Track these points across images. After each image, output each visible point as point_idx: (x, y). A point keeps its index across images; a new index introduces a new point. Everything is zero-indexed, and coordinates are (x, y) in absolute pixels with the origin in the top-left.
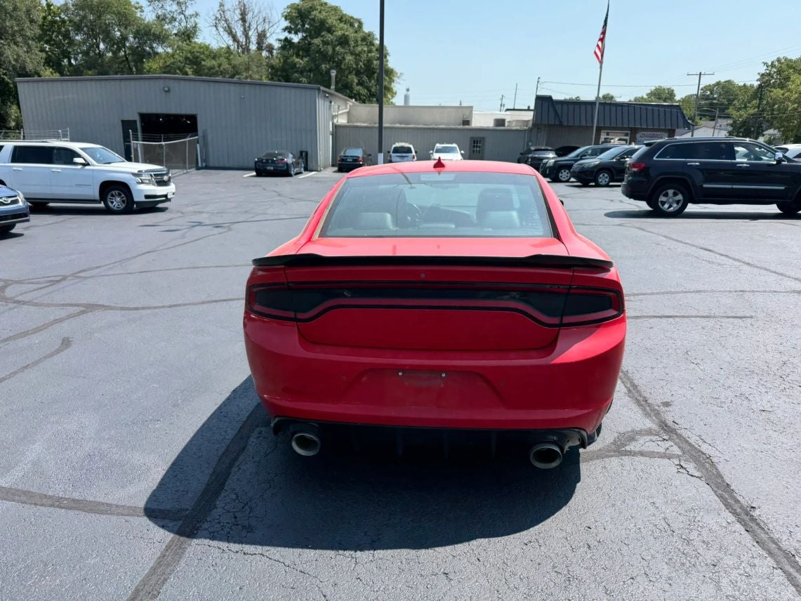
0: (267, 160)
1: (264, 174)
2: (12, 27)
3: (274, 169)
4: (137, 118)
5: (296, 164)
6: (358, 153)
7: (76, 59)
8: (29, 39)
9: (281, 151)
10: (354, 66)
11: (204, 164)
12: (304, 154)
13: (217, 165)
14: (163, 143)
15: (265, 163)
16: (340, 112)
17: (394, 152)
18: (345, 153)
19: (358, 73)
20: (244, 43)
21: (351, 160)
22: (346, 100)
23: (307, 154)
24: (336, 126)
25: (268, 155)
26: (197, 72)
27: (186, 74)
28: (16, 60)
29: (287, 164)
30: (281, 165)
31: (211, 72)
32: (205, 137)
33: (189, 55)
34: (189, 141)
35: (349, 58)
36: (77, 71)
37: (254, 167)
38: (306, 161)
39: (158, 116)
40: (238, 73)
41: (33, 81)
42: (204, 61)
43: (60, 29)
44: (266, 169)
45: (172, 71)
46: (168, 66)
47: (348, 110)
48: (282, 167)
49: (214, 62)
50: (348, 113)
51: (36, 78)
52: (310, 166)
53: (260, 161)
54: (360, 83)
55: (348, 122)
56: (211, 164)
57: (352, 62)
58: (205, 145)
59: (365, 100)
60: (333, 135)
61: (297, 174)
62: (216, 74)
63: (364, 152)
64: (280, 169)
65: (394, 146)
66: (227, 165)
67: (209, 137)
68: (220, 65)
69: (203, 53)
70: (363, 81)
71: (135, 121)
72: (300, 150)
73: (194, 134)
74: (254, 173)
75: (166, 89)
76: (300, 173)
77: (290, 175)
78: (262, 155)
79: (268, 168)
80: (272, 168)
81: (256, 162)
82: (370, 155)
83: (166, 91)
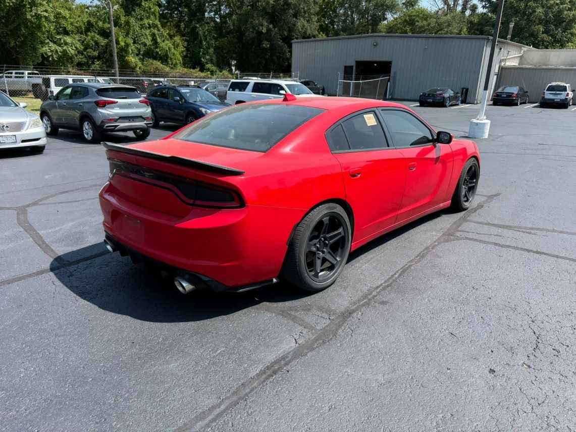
0: (429, 94)
1: (426, 105)
2: (304, 8)
3: (433, 101)
4: (354, 64)
5: (455, 98)
6: (514, 90)
7: (338, 26)
8: (312, 15)
9: (442, 88)
10: (543, 17)
11: (390, 97)
12: (464, 90)
13: (399, 98)
14: (361, 81)
15: (427, 96)
16: (508, 57)
17: (547, 90)
18: (503, 89)
19: (546, 23)
20: (452, 6)
21: (505, 96)
22: (521, 47)
23: (467, 90)
24: (502, 68)
25: (431, 91)
26: (413, 31)
27: (406, 32)
28: (302, 29)
29: (444, 97)
30: (438, 98)
31: (422, 30)
32: (394, 77)
33: (407, 18)
34: (381, 80)
35: (540, 10)
36: (336, 33)
37: (418, 98)
38: (465, 96)
39: (373, 62)
40: (441, 30)
41: (311, 41)
42: (418, 22)
43: (331, 7)
44: (427, 101)
45: (394, 30)
46: (392, 27)
47: (521, 55)
48: (439, 100)
49: (425, 23)
50: (521, 57)
51: (313, 39)
52: (468, 99)
53: (424, 95)
54: (546, 32)
55: (519, 64)
56: (395, 97)
57: (541, 14)
58: (394, 83)
59: (548, 45)
60: (498, 75)
61: (452, 105)
62: (424, 32)
63: (521, 89)
64: (437, 101)
65: (550, 85)
66: (406, 98)
67: (398, 76)
68: (429, 25)
69: (418, 16)
70: (550, 30)
71: (353, 66)
72: (462, 87)
73: (387, 74)
74: (419, 104)
75: (375, 44)
76: (458, 105)
77: (445, 106)
78: (427, 91)
79: (428, 100)
80: (431, 101)
81: (421, 96)
82: (527, 92)
83: (375, 46)
